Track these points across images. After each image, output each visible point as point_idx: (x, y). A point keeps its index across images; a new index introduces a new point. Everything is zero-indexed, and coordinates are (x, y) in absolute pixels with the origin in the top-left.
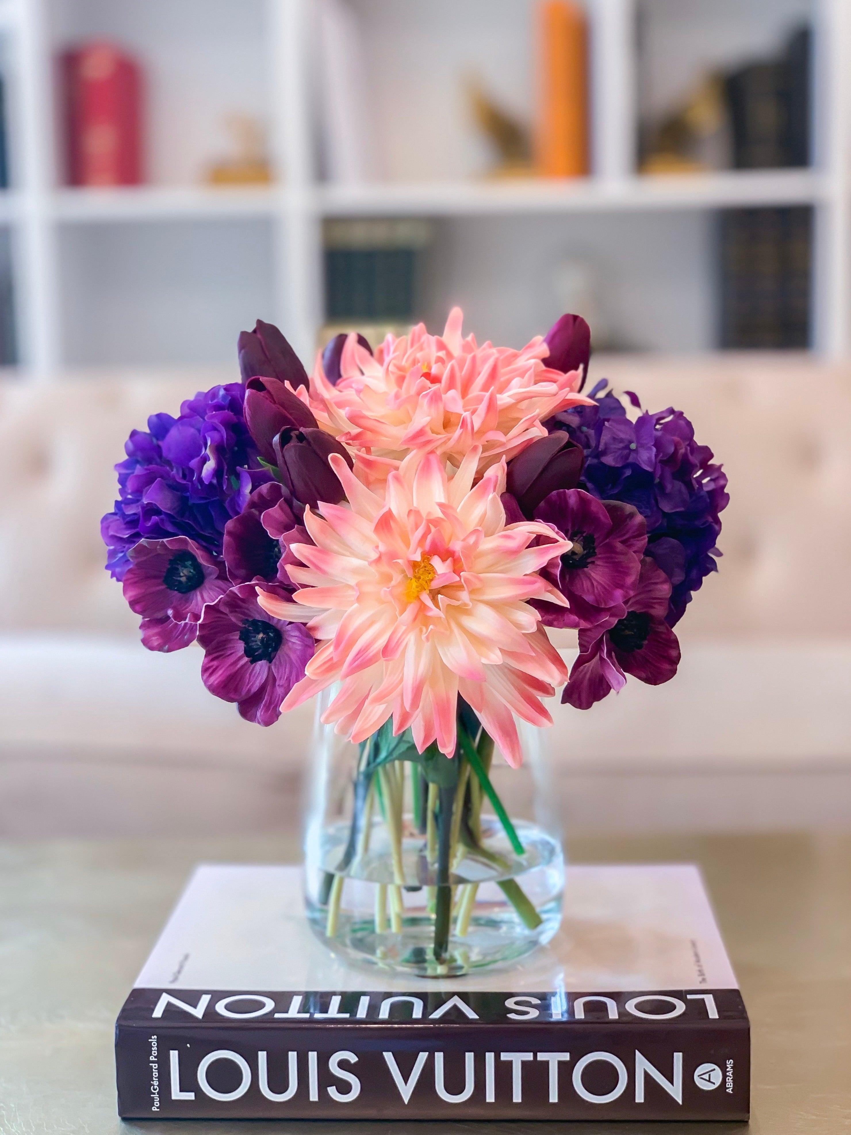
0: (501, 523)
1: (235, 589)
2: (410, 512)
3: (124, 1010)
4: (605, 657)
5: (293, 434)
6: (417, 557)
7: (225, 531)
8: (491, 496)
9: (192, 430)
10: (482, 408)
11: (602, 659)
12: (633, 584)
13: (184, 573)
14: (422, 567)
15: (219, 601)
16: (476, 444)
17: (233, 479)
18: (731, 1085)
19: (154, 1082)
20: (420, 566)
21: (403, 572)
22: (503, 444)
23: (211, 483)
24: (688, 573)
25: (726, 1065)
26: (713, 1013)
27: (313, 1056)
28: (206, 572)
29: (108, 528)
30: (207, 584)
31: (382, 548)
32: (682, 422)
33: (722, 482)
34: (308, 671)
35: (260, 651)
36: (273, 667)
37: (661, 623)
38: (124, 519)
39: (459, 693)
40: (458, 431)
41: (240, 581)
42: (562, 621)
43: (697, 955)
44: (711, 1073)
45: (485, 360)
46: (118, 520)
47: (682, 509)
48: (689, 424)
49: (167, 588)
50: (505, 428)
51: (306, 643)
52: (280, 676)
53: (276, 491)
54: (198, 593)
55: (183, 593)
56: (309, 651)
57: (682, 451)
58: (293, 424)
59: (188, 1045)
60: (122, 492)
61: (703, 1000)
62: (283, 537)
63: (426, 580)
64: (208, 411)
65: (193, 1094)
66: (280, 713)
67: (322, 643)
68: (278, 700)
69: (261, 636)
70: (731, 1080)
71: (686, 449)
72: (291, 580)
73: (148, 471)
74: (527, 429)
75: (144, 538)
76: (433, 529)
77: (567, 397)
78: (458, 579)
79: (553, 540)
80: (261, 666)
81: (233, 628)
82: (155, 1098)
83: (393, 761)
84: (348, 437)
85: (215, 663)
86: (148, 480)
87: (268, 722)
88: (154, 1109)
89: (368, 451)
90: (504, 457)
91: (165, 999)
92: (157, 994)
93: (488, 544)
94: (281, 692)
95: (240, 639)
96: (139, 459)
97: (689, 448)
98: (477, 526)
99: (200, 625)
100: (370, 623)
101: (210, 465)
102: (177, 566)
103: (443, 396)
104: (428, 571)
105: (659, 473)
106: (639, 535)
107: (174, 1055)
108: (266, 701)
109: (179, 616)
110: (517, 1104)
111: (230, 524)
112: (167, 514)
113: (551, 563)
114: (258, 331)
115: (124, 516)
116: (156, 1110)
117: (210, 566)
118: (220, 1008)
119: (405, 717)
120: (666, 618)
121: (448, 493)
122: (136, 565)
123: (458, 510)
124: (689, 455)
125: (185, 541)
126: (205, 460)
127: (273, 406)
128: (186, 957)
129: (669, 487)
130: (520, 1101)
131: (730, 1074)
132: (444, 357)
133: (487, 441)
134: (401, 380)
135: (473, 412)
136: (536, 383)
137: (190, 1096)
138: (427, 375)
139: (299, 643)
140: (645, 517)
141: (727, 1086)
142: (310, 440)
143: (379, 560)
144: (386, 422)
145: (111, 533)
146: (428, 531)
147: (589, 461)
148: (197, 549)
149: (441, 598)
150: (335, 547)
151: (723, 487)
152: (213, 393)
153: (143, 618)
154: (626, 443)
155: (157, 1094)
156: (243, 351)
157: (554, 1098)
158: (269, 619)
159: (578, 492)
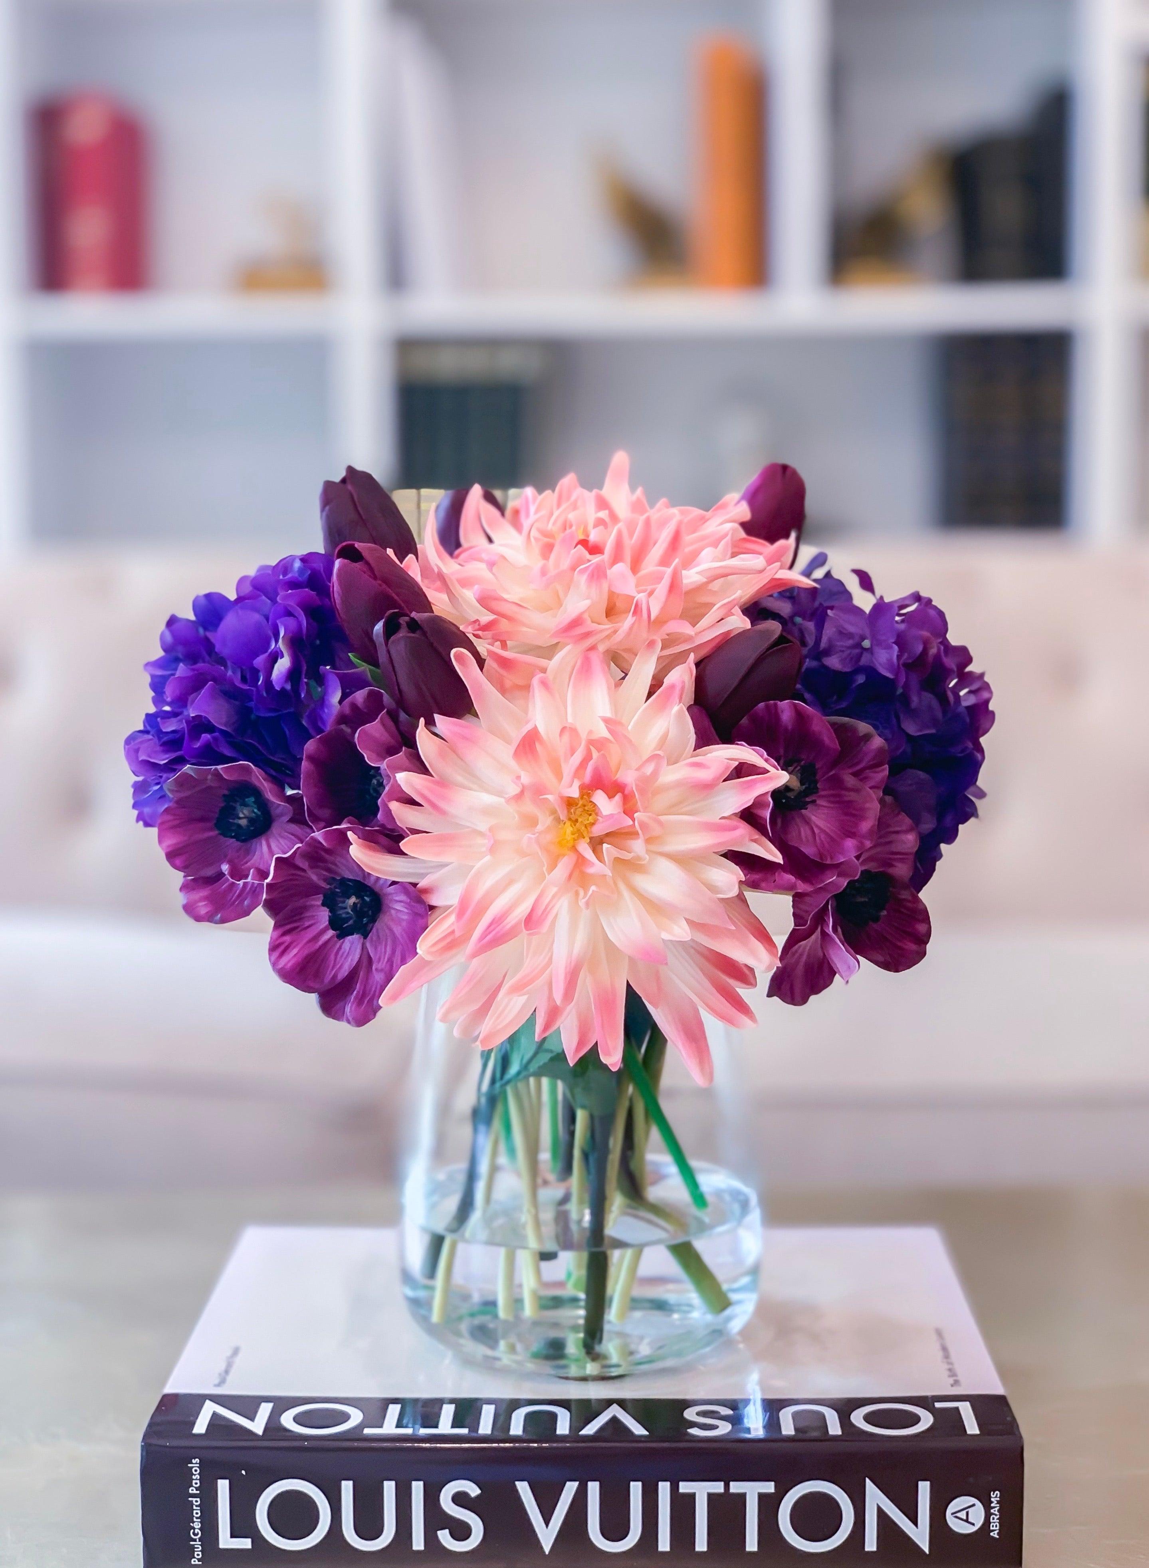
0: (689, 745)
1: (318, 835)
2: (563, 729)
3: (150, 1425)
4: (830, 930)
5: (403, 620)
6: (574, 792)
7: (304, 755)
8: (676, 708)
9: (256, 617)
10: (662, 589)
11: (824, 935)
12: (871, 832)
13: (244, 815)
14: (579, 806)
15: (295, 852)
16: (655, 637)
17: (313, 683)
18: (996, 1526)
19: (195, 1524)
20: (578, 804)
21: (553, 812)
22: (689, 639)
23: (283, 689)
24: (940, 818)
25: (990, 1499)
26: (972, 1427)
27: (417, 1488)
28: (275, 812)
29: (137, 751)
30: (275, 829)
31: (526, 779)
32: (932, 612)
33: (985, 695)
34: (422, 947)
35: (351, 922)
36: (368, 945)
37: (905, 887)
38: (159, 739)
39: (628, 981)
40: (630, 620)
41: (322, 824)
42: (772, 882)
43: (944, 1349)
44: (970, 1510)
45: (663, 523)
46: (151, 740)
47: (933, 731)
48: (941, 614)
49: (220, 834)
50: (693, 616)
51: (416, 911)
52: (377, 957)
53: (375, 700)
54: (264, 843)
55: (243, 841)
56: (421, 922)
57: (933, 651)
58: (399, 607)
59: (243, 1472)
60: (158, 700)
61: (957, 1409)
62: (386, 763)
63: (585, 823)
64: (279, 590)
65: (249, 1541)
66: (380, 1008)
67: (437, 912)
68: (375, 991)
69: (353, 900)
70: (997, 1519)
71: (939, 649)
72: (398, 823)
73: (196, 672)
74: (722, 619)
75: (189, 764)
76: (595, 755)
77: (778, 576)
78: (631, 823)
79: (761, 771)
80: (352, 943)
81: (315, 890)
82: (196, 1546)
83: (527, 1078)
84: (477, 626)
85: (287, 938)
86: (195, 684)
87: (361, 1021)
88: (194, 1562)
89: (504, 646)
90: (692, 656)
91: (209, 1409)
92: (198, 1400)
93: (671, 775)
94: (380, 978)
95: (323, 905)
96: (180, 656)
97: (942, 648)
98: (655, 749)
99: (268, 884)
100: (509, 881)
101: (283, 664)
102: (234, 805)
103: (609, 572)
104: (588, 811)
105: (903, 680)
106: (875, 766)
107: (223, 1486)
108: (358, 992)
109: (238, 873)
110: (701, 1553)
111: (310, 746)
112: (222, 732)
113: (759, 802)
114: (348, 481)
115: (159, 733)
116: (197, 1563)
117: (280, 803)
118: (287, 1420)
119: (554, 1013)
120: (912, 879)
121: (615, 704)
122: (177, 802)
123: (630, 728)
124: (942, 654)
125: (247, 769)
126: (275, 657)
127: (374, 582)
128: (236, 1351)
129: (915, 701)
130: (705, 1549)
131: (995, 1511)
132: (607, 519)
133: (668, 635)
134: (547, 549)
135: (651, 594)
136: (734, 555)
137: (246, 1543)
138: (584, 543)
139: (405, 910)
140: (885, 740)
141: (991, 1528)
142: (426, 628)
143: (519, 797)
144: (529, 607)
145: (143, 757)
146: (588, 758)
147: (808, 663)
148: (264, 780)
149: (607, 848)
150: (459, 779)
151: (987, 702)
152: (284, 566)
153: (185, 877)
154: (857, 639)
155: (199, 1541)
156: (327, 508)
157: (752, 1544)
158: (364, 877)
159: (795, 705)
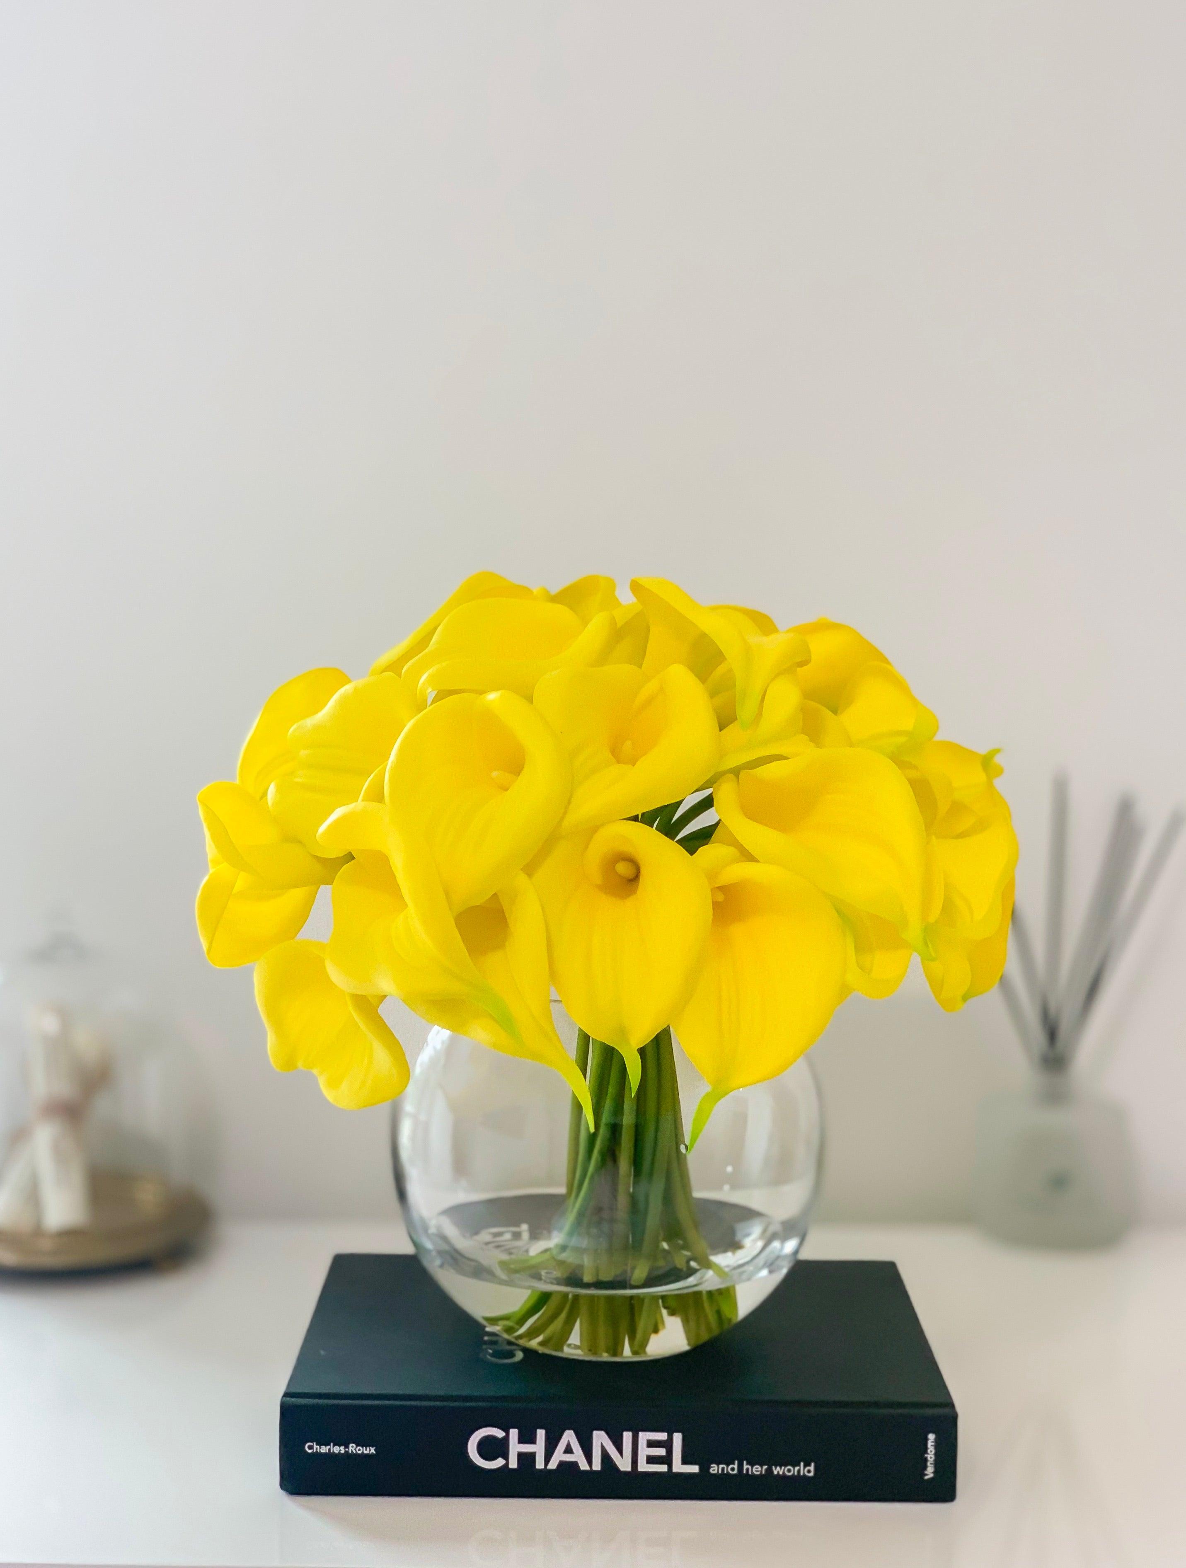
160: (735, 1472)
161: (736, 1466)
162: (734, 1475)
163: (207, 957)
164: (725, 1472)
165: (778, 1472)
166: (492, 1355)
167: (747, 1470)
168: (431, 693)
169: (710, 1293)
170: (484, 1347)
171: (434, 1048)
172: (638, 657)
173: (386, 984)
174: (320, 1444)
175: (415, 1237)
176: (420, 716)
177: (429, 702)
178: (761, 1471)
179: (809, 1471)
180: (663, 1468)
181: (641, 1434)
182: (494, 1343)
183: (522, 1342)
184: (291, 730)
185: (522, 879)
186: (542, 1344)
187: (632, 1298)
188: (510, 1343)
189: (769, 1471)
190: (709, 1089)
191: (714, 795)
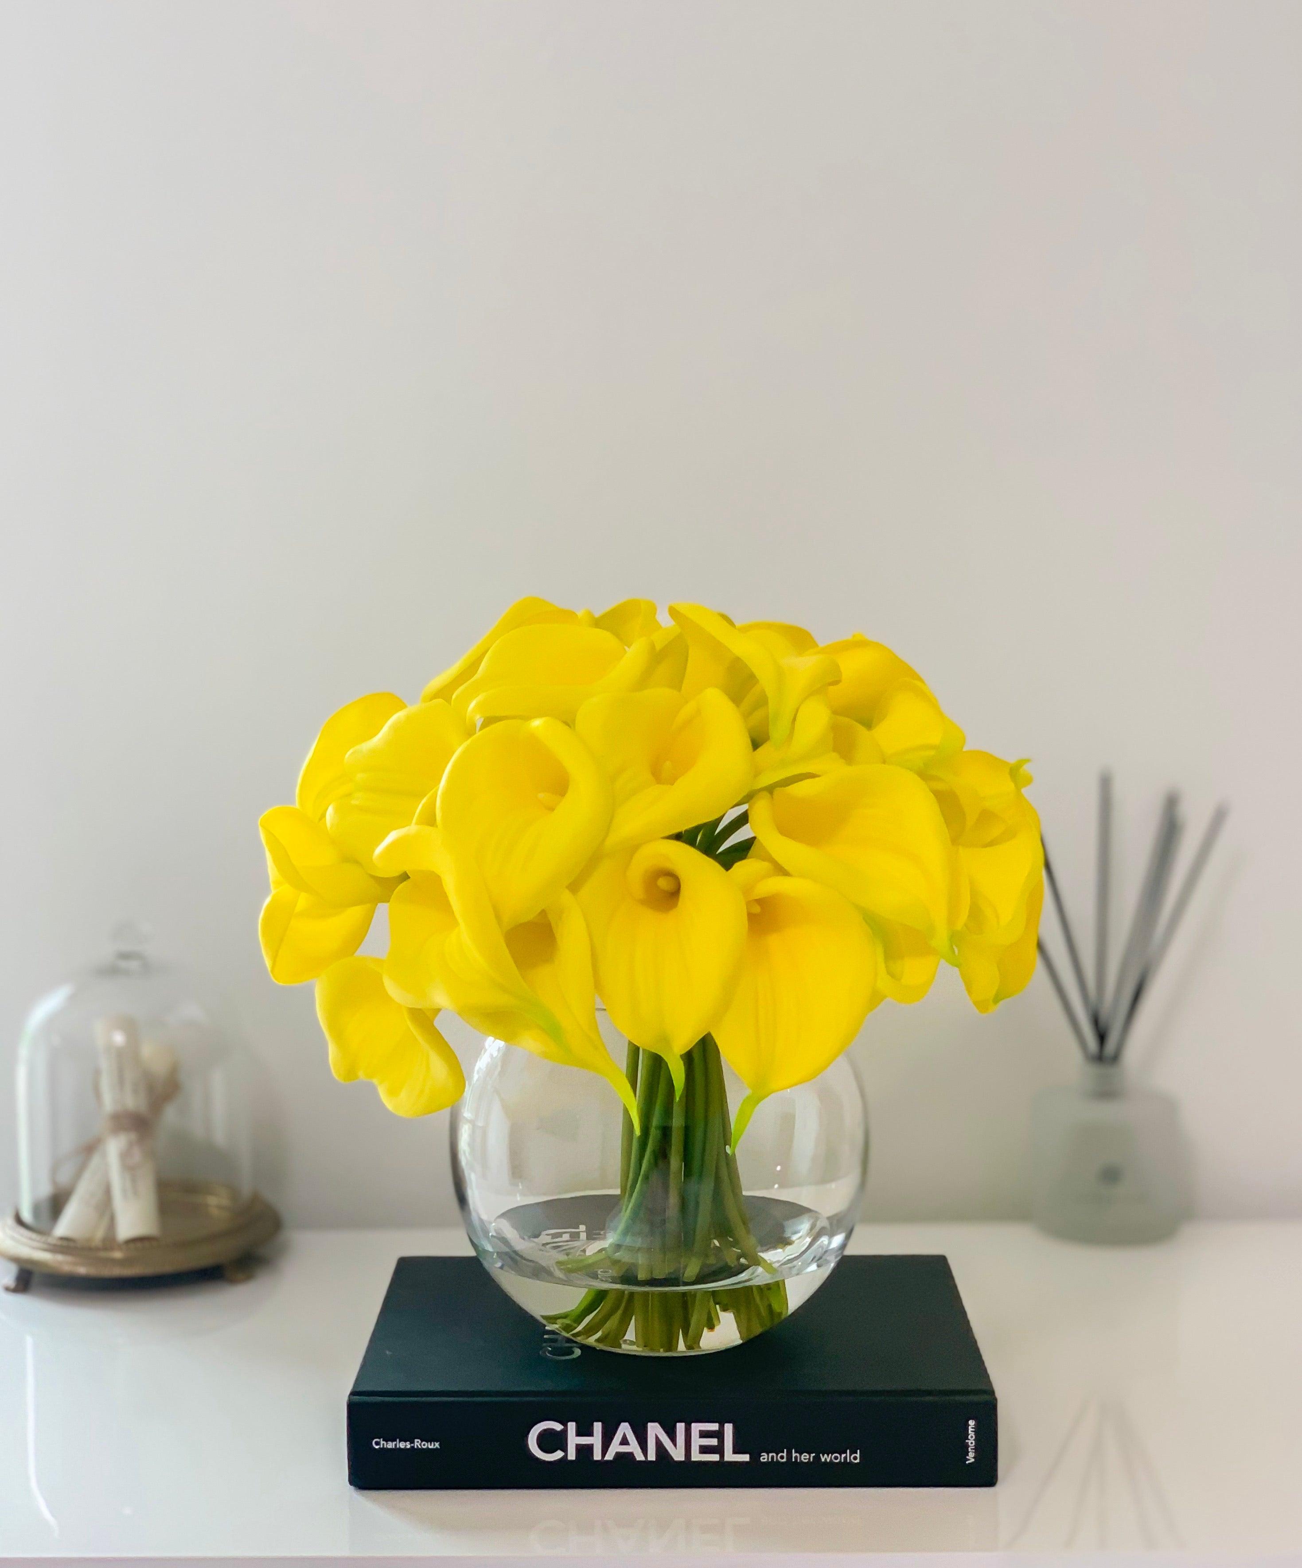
160: (785, 1460)
161: (785, 1454)
162: (783, 1463)
163: (271, 975)
164: (775, 1460)
165: (826, 1459)
166: (550, 1352)
167: (796, 1457)
168: (478, 719)
169: (759, 1288)
170: (544, 1344)
171: (492, 1055)
172: (677, 682)
173: (441, 998)
174: (386, 1440)
175: (475, 1241)
176: (469, 741)
177: (478, 728)
178: (809, 1459)
179: (856, 1458)
180: (715, 1458)
181: (693, 1425)
182: (554, 1341)
183: (579, 1339)
184: (347, 756)
185: (566, 897)
186: (598, 1340)
187: (684, 1294)
188: (569, 1340)
189: (817, 1458)
190: (749, 1092)
191: (749, 812)
